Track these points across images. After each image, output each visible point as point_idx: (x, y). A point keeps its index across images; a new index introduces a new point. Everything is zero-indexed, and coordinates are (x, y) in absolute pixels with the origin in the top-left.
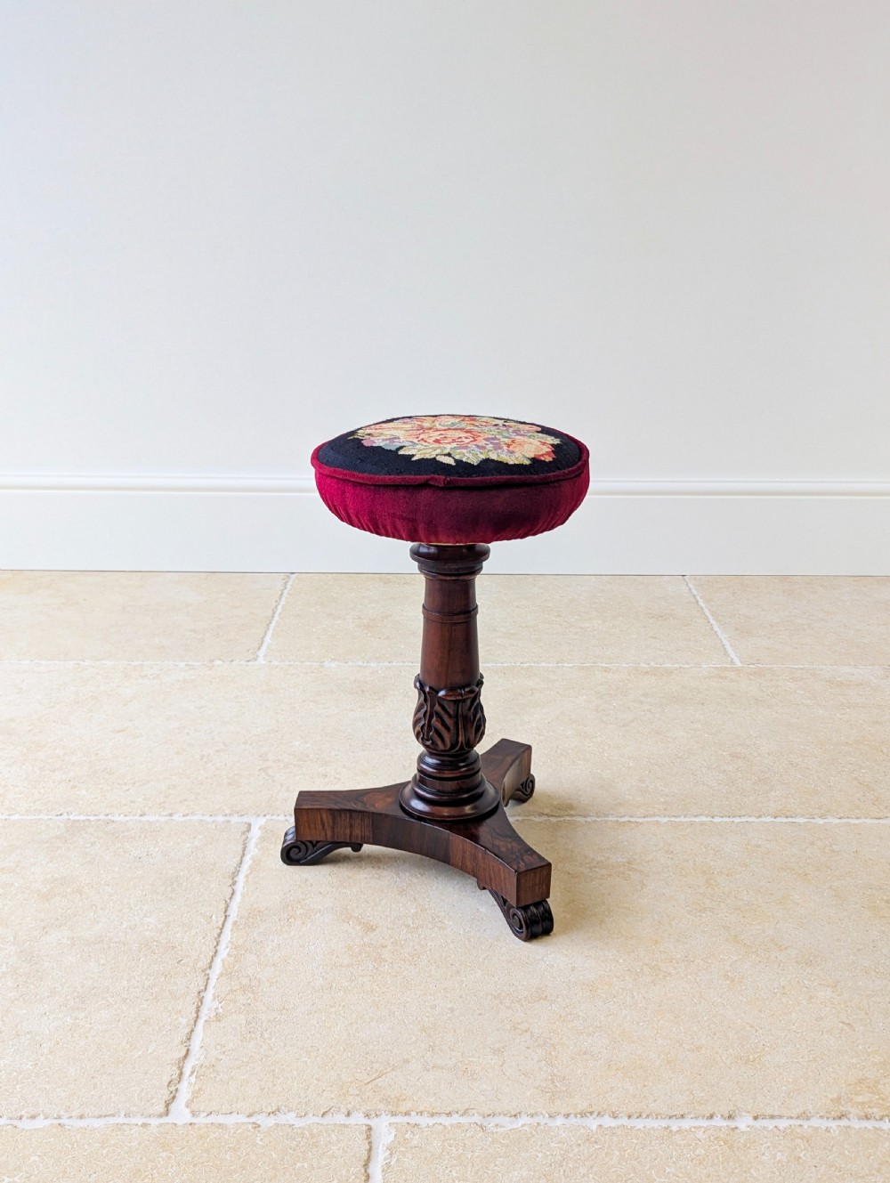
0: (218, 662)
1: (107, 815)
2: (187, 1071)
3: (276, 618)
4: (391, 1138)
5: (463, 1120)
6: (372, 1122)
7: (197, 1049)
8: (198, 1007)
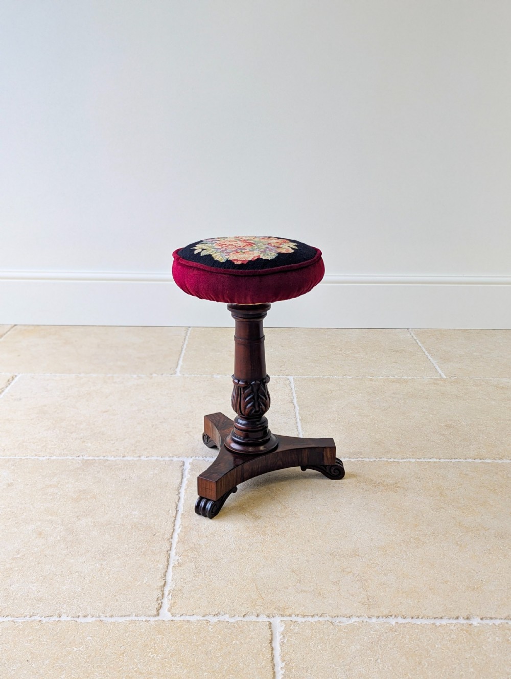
0: (154, 375)
1: (104, 457)
2: (166, 593)
3: (184, 351)
4: (283, 628)
5: (321, 619)
6: (272, 620)
7: (170, 581)
8: (168, 559)
